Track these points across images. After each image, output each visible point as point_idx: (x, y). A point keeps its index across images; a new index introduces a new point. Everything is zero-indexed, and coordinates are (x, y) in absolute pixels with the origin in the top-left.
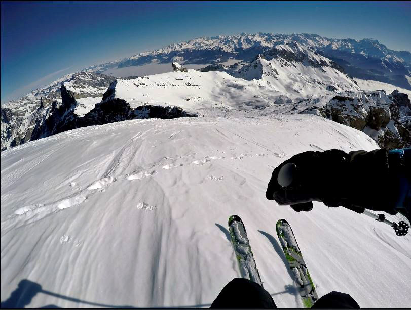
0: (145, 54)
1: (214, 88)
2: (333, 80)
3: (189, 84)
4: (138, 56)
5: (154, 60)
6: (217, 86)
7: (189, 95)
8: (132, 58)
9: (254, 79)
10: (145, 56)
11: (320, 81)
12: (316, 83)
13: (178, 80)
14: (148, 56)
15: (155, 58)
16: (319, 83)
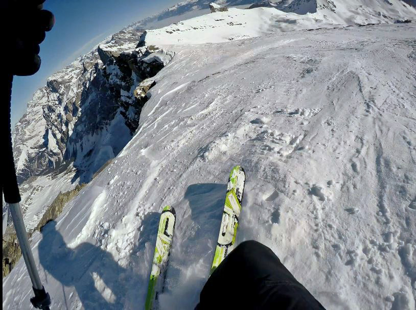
0: (183, 3)
1: (261, 25)
2: (401, 14)
3: (232, 24)
4: (176, 6)
5: (194, 8)
6: (265, 22)
7: (232, 35)
8: (170, 9)
9: (308, 13)
10: (183, 6)
11: (386, 14)
12: (382, 16)
13: (218, 20)
14: (187, 5)
15: (195, 5)
16: (385, 17)
